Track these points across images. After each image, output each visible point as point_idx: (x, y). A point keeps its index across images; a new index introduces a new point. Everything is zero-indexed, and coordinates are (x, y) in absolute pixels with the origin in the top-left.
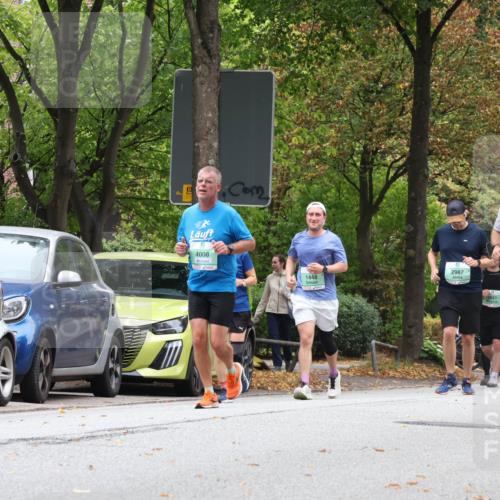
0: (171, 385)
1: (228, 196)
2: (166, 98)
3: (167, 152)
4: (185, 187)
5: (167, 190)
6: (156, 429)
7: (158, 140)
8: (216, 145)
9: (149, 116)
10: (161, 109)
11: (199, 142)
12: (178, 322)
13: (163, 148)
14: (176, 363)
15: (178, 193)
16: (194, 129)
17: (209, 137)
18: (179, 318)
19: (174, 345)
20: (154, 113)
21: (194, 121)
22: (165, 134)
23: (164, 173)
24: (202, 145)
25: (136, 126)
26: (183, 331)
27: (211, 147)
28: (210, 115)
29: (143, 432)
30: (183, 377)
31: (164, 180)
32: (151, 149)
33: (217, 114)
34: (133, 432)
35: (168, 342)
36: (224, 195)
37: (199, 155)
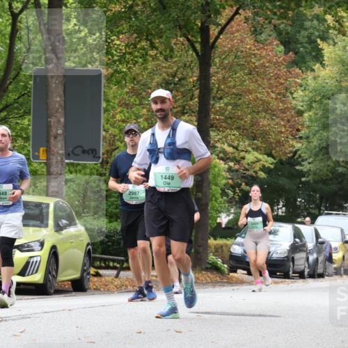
0: (33, 287)
1: (72, 155)
2: (27, 88)
3: (29, 125)
4: (41, 149)
5: (29, 151)
6: (23, 318)
7: (22, 117)
8: (62, 120)
9: (15, 100)
10: (23, 95)
11: (50, 118)
12: (38, 244)
13: (26, 122)
14: (36, 272)
15: (36, 154)
16: (47, 109)
17: (58, 115)
18: (38, 241)
19: (35, 259)
20: (18, 98)
21: (47, 104)
22: (27, 113)
23: (26, 139)
24: (53, 120)
25: (6, 107)
26: (41, 250)
27: (59, 121)
28: (58, 99)
29: (13, 320)
30: (41, 282)
31: (27, 144)
32: (17, 123)
33: (63, 98)
34: (6, 320)
35: (31, 257)
36: (69, 155)
37: (51, 127)
